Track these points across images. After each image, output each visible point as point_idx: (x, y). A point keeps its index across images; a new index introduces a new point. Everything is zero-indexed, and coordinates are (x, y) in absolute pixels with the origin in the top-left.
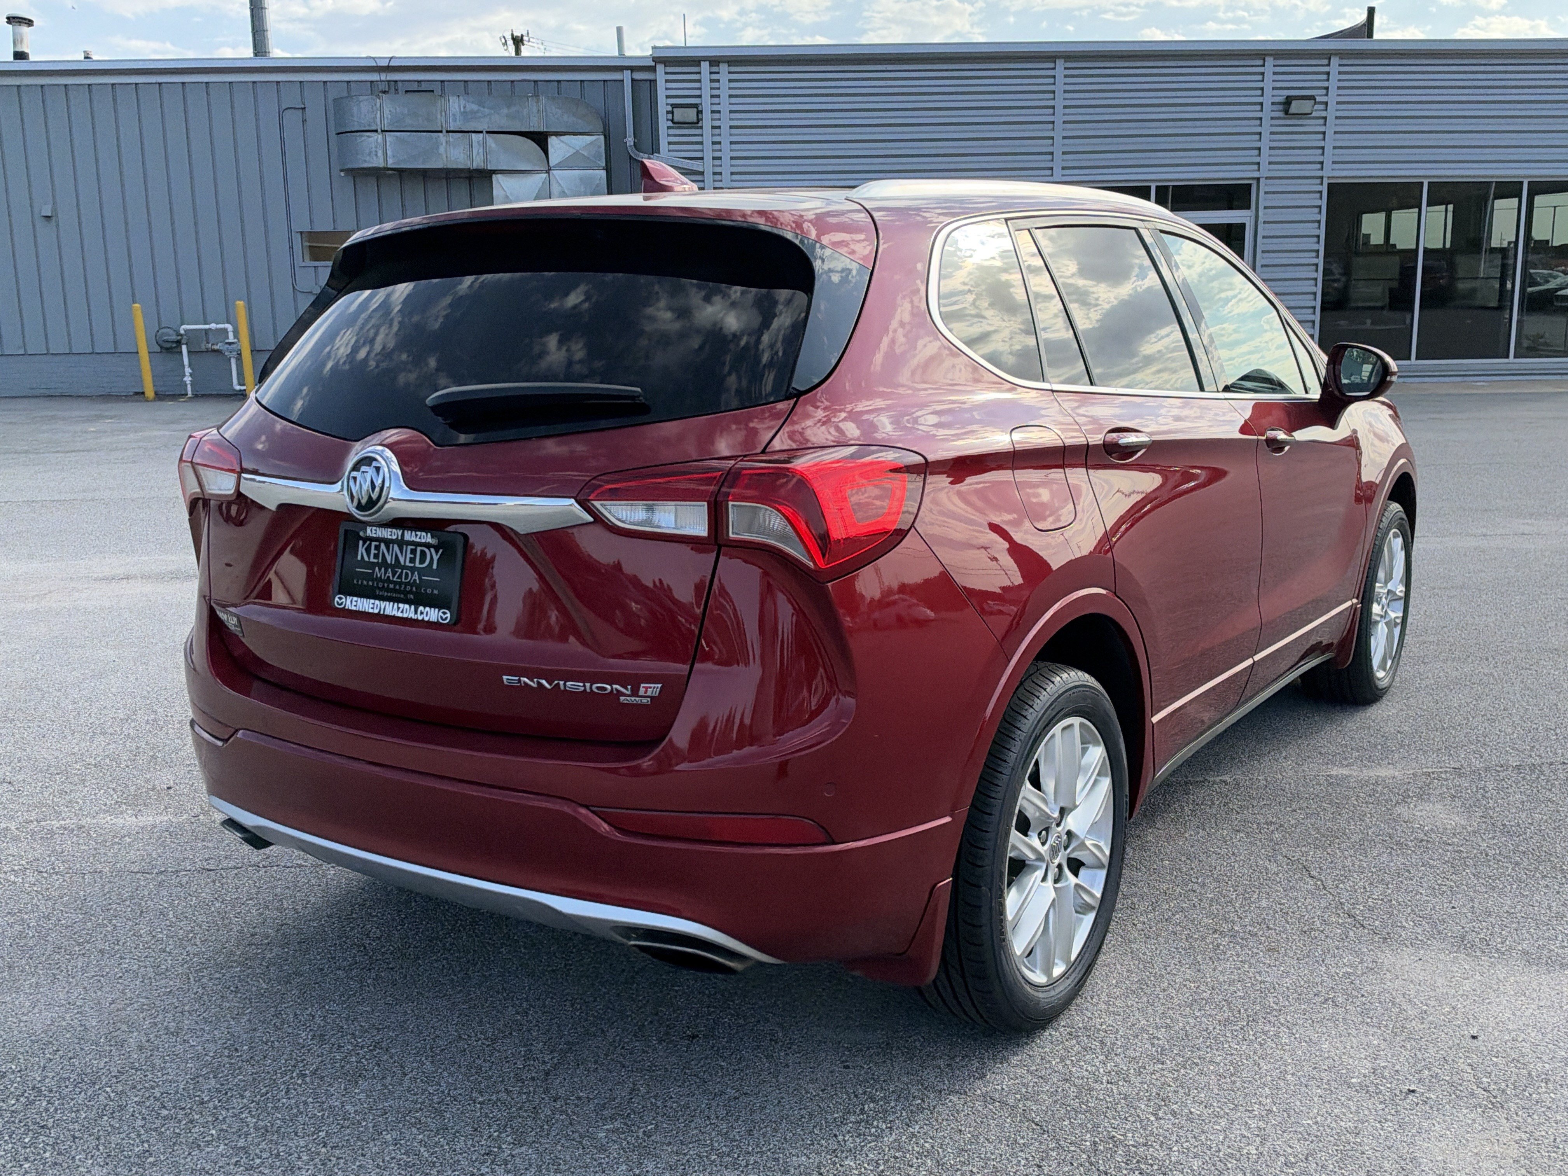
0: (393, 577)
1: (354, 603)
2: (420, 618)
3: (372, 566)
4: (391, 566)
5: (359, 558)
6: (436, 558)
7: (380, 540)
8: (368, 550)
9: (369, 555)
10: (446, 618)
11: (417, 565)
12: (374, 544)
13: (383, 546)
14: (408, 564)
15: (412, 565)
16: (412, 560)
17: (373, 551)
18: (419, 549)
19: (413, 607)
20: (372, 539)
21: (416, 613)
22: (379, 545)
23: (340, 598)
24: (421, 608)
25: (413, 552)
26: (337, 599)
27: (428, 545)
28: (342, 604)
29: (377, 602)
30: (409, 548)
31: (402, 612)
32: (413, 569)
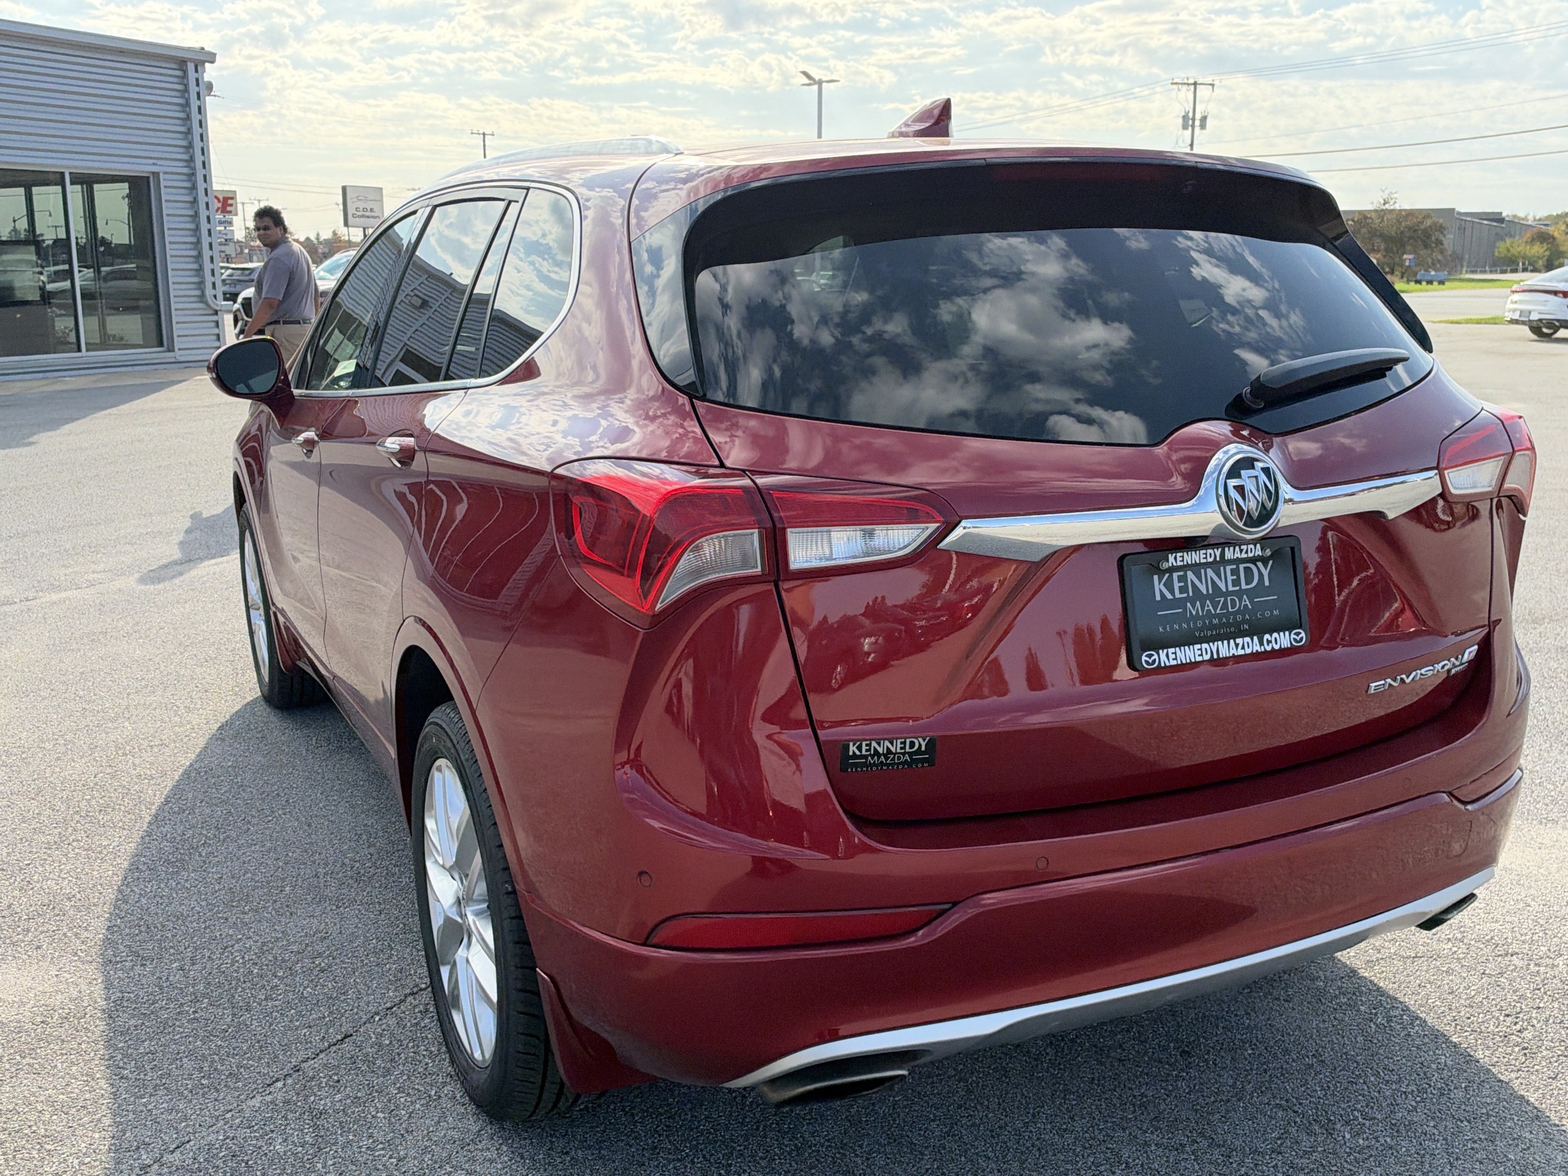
0: (1215, 609)
1: (1172, 656)
2: (1269, 648)
3: (1181, 603)
4: (1208, 596)
5: (1158, 598)
6: (1265, 573)
7: (1185, 568)
8: (1169, 586)
9: (1172, 592)
10: (1301, 639)
11: (1244, 586)
12: (1175, 575)
13: (1190, 575)
14: (1231, 588)
15: (1237, 588)
16: (1236, 582)
17: (1177, 585)
18: (1242, 567)
19: (1255, 638)
20: (1172, 570)
21: (1261, 644)
22: (1185, 576)
23: (1150, 656)
24: (1267, 636)
25: (1235, 572)
26: (1144, 658)
27: (1254, 560)
28: (1154, 661)
29: (1205, 646)
30: (1228, 568)
31: (1243, 648)
32: (1240, 594)
